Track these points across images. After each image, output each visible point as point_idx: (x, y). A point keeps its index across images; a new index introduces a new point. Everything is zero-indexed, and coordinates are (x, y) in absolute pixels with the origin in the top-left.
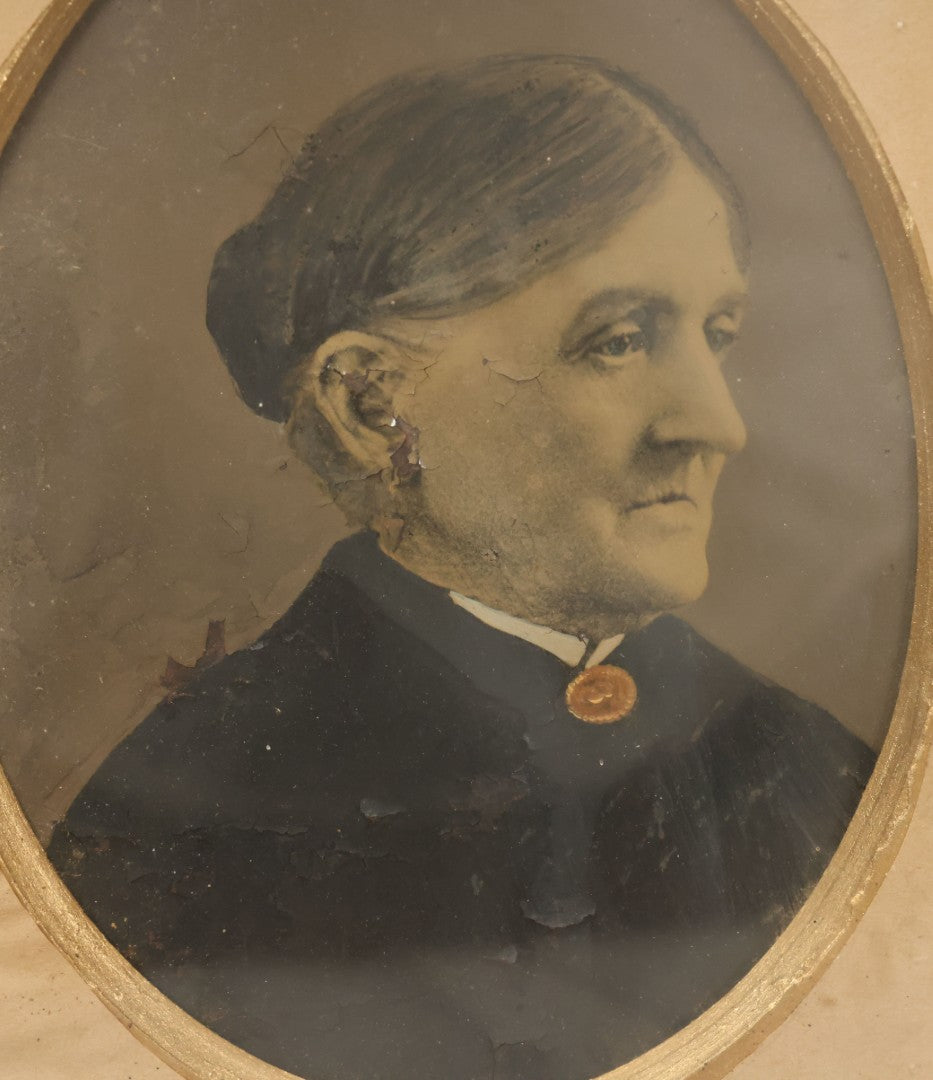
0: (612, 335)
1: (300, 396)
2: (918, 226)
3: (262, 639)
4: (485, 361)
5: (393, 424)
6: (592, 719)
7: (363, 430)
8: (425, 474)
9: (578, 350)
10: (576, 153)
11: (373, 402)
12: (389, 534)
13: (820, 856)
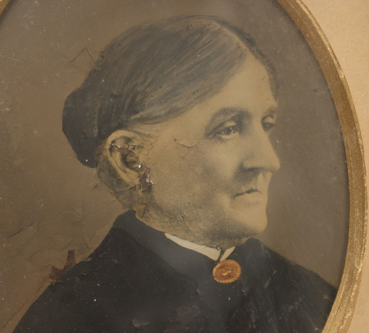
0: (225, 127)
1: (102, 157)
2: (345, 76)
3: (90, 256)
4: (175, 140)
5: (140, 167)
6: (224, 282)
7: (128, 170)
8: (153, 186)
9: (212, 133)
10: (208, 54)
11: (131, 158)
12: (139, 211)
13: (317, 331)
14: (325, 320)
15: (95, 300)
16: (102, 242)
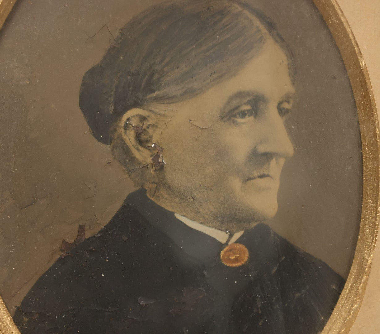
0: (240, 110)
1: (116, 134)
2: (366, 64)
3: (100, 232)
4: (190, 121)
5: (153, 146)
6: (231, 265)
7: (141, 148)
8: (165, 166)
9: (227, 116)
10: (227, 36)
11: (145, 137)
12: (151, 190)
13: (323, 320)
14: (332, 309)
15: (103, 275)
16: (112, 218)
